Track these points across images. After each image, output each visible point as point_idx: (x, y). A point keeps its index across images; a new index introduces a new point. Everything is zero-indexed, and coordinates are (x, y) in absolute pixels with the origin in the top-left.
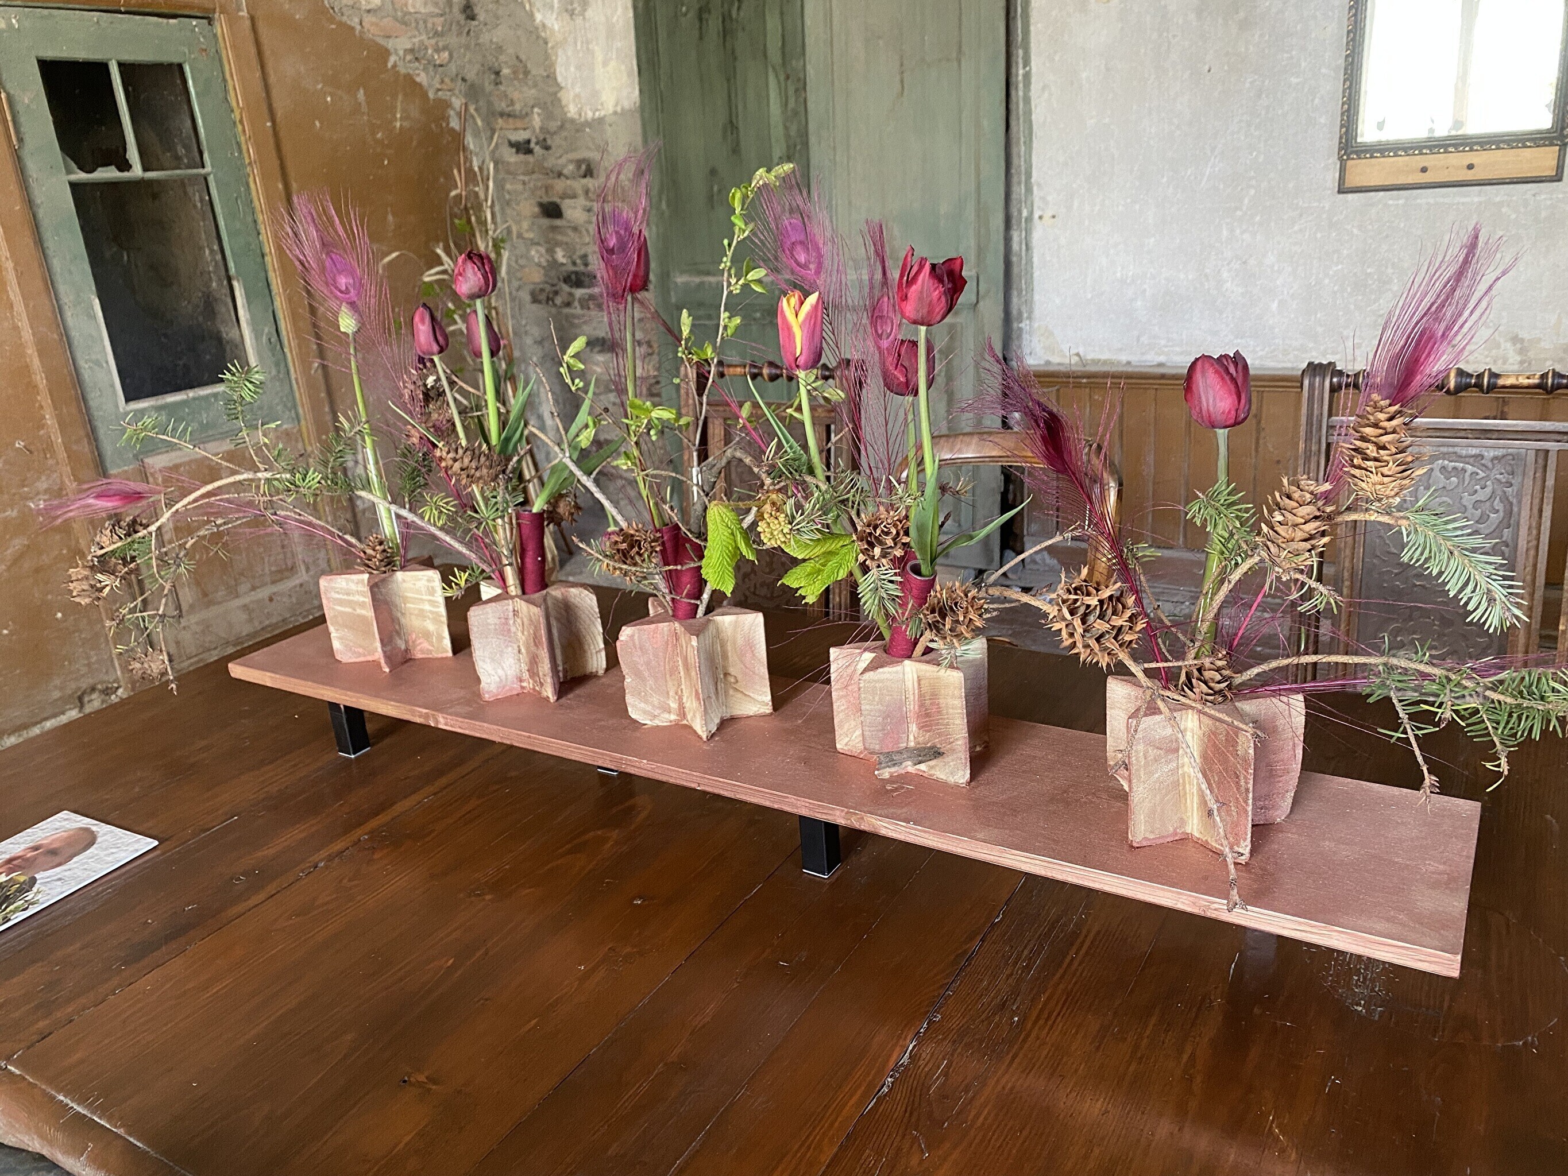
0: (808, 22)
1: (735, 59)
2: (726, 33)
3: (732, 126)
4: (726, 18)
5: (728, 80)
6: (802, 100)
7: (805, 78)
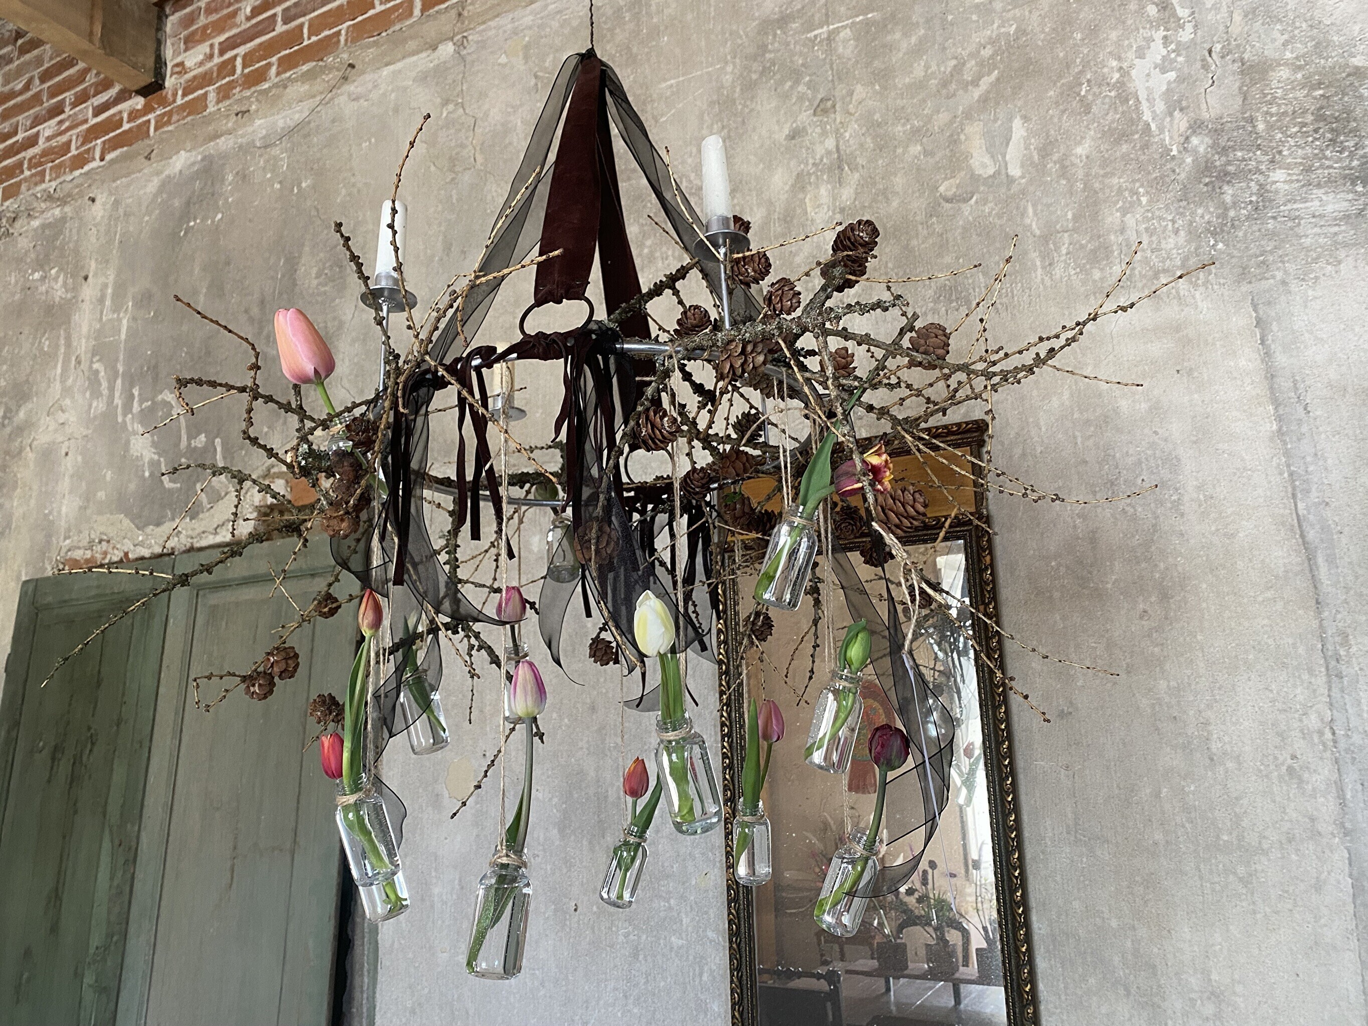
0: (151, 779)
1: (76, 812)
2: (73, 780)
3: (56, 896)
4: (77, 761)
5: (64, 837)
6: (129, 876)
7: (137, 849)
